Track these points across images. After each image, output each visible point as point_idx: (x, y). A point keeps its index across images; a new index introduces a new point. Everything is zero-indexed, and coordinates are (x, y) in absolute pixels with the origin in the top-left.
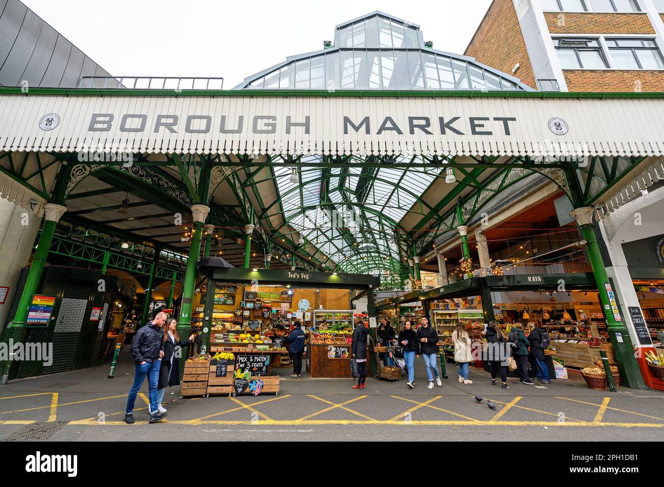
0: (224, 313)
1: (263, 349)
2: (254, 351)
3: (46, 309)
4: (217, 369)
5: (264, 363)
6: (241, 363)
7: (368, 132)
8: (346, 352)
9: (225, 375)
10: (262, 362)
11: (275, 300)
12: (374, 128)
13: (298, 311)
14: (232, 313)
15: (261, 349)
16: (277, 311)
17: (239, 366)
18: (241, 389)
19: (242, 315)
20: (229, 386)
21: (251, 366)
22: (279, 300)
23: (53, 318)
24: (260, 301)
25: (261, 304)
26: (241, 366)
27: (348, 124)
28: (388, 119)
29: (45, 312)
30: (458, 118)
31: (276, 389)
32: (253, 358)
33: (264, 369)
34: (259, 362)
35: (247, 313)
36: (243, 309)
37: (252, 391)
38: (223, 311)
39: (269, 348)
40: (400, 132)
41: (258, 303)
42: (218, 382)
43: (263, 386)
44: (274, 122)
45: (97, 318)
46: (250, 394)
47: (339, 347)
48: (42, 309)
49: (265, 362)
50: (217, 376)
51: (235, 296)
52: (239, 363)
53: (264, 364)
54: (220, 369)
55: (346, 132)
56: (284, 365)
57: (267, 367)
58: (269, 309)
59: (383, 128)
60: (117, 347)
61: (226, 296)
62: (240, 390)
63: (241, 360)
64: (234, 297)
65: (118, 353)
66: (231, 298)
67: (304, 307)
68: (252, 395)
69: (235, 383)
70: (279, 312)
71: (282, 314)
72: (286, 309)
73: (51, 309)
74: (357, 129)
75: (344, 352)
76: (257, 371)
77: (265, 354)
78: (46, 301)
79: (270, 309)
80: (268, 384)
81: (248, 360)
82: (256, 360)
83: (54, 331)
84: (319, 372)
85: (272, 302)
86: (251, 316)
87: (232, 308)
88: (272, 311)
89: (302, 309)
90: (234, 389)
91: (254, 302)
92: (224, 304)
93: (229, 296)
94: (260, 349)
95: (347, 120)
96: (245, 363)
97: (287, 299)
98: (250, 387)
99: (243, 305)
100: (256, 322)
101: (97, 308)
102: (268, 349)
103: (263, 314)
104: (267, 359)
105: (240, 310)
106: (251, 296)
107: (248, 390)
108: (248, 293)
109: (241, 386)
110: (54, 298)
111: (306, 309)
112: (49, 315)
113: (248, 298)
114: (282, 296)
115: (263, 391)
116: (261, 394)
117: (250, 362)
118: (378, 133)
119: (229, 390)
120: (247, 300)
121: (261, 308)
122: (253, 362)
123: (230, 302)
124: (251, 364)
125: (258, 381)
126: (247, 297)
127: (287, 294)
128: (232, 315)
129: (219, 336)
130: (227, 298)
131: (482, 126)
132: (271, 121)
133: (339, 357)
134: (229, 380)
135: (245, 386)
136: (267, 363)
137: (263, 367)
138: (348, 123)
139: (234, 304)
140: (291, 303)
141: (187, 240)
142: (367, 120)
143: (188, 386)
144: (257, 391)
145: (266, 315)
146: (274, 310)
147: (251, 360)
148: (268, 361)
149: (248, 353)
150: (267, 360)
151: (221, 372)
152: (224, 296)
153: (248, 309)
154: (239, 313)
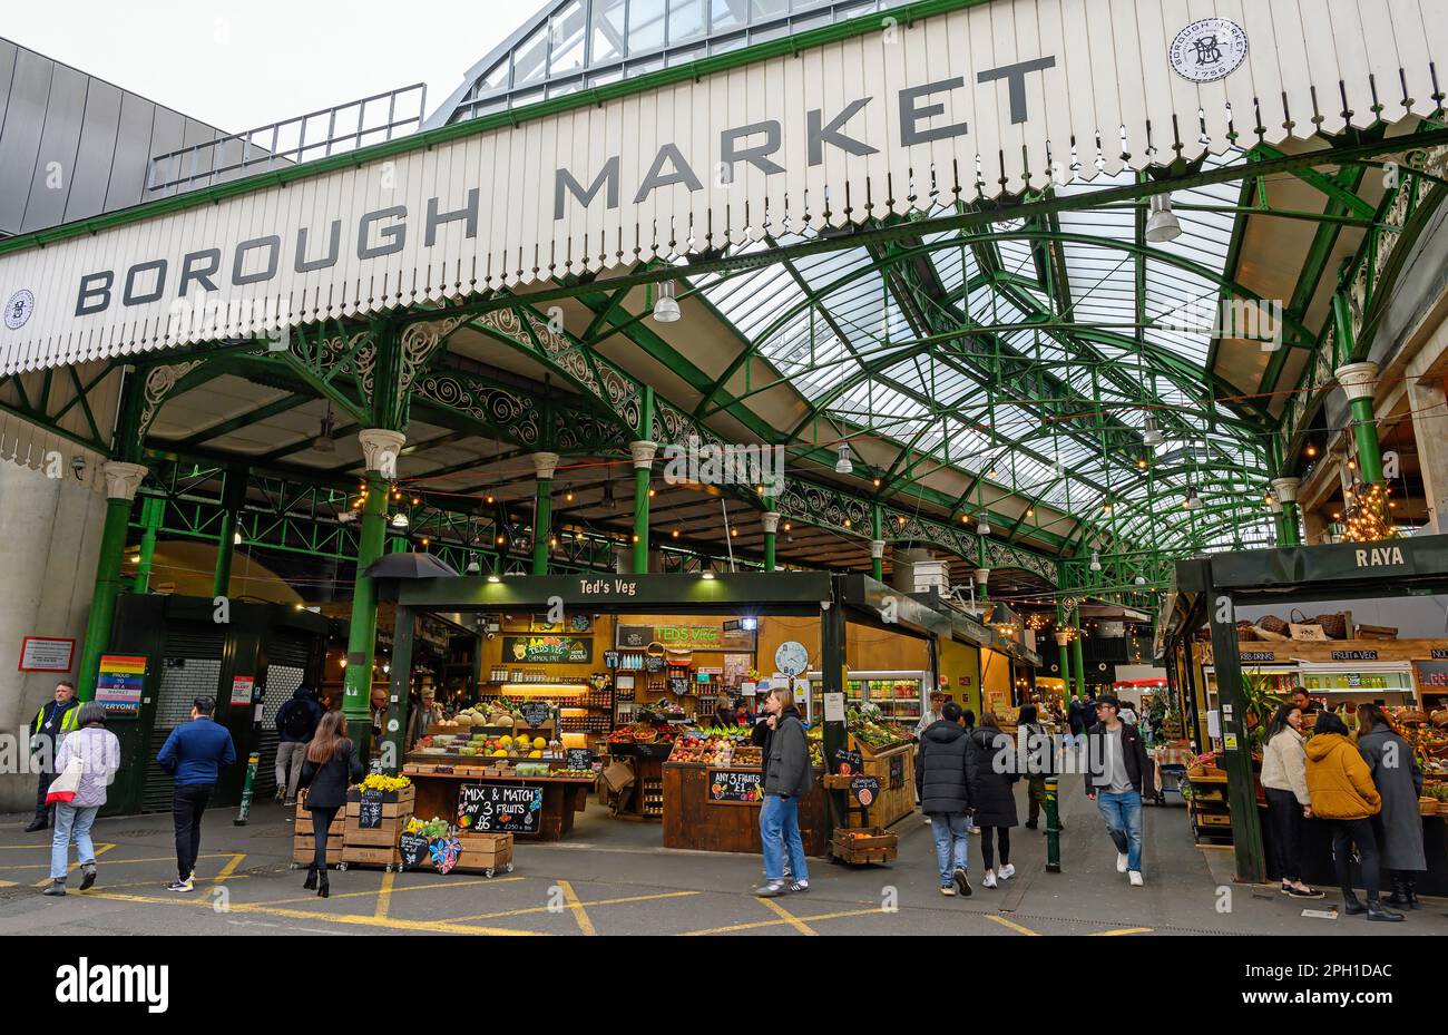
0: (560, 683)
1: (529, 771)
2: (507, 775)
3: (129, 683)
4: (361, 810)
5: (527, 805)
6: (471, 802)
7: (613, 202)
8: (757, 785)
9: (378, 825)
10: (522, 802)
11: (706, 647)
12: (629, 185)
13: (776, 675)
14: (584, 682)
15: (525, 773)
16: (713, 677)
17: (465, 808)
18: (414, 857)
19: (611, 688)
20: (388, 848)
21: (495, 809)
22: (717, 647)
23: (147, 700)
24: (660, 649)
25: (663, 659)
26: (470, 809)
27: (567, 190)
28: (669, 151)
29: (128, 687)
30: (864, 102)
31: (488, 862)
32: (500, 793)
33: (528, 819)
34: (514, 802)
35: (625, 684)
36: (616, 673)
37: (436, 863)
38: (558, 680)
39: (550, 769)
40: (694, 185)
41: (654, 655)
42: (365, 839)
43: (459, 853)
44: (401, 221)
45: (248, 700)
46: (433, 870)
47: (737, 773)
48: (122, 681)
49: (530, 802)
50: (362, 826)
51: (591, 640)
52: (466, 803)
53: (527, 809)
54: (368, 811)
55: (559, 214)
56: (653, 816)
57: (535, 815)
58: (689, 671)
59: (653, 181)
60: (251, 760)
61: (568, 639)
62: (412, 859)
63: (469, 797)
64: (588, 644)
65: (253, 774)
66: (580, 645)
67: (791, 665)
68: (437, 871)
69: (400, 843)
70: (719, 678)
71: (731, 684)
72: (741, 669)
73: (141, 682)
74: (585, 198)
75: (749, 785)
76: (511, 822)
77: (531, 784)
78: (128, 665)
79: (691, 671)
80: (471, 848)
81: (488, 796)
82: (508, 797)
83: (156, 727)
84: (683, 834)
85: (694, 651)
86: (639, 689)
87: (586, 671)
88: (695, 677)
89: (786, 671)
90: (399, 855)
91: (643, 654)
92: (564, 660)
93: (575, 641)
94: (521, 772)
95: (563, 178)
96: (480, 802)
97: (743, 644)
98: (432, 854)
99: (612, 661)
100: (542, 706)
101: (244, 678)
102: (544, 772)
103: (670, 684)
104: (535, 795)
105: (603, 675)
106: (634, 638)
107: (427, 861)
108: (626, 632)
109: (414, 851)
110: (145, 659)
111: (798, 671)
112: (138, 693)
113: (628, 644)
114: (727, 635)
115: (461, 864)
116: (454, 872)
117: (492, 802)
118: (637, 201)
119: (387, 856)
120: (624, 648)
121: (662, 669)
122: (501, 801)
123: (578, 654)
124: (494, 807)
125: (448, 843)
126: (624, 641)
127: (740, 627)
128: (584, 688)
129: (442, 740)
130: (571, 644)
131: (938, 109)
132: (395, 221)
133: (738, 798)
134: (386, 836)
135: (423, 852)
136: (536, 804)
137: (526, 814)
138: (566, 187)
139: (589, 661)
140: (756, 653)
141: (352, 518)
142: (612, 169)
143: (306, 844)
144: (447, 865)
145: (680, 688)
146: (703, 674)
147: (495, 797)
148: (537, 801)
149: (485, 781)
150: (535, 799)
151: (370, 817)
152: (562, 640)
153: (629, 673)
154: (601, 684)
